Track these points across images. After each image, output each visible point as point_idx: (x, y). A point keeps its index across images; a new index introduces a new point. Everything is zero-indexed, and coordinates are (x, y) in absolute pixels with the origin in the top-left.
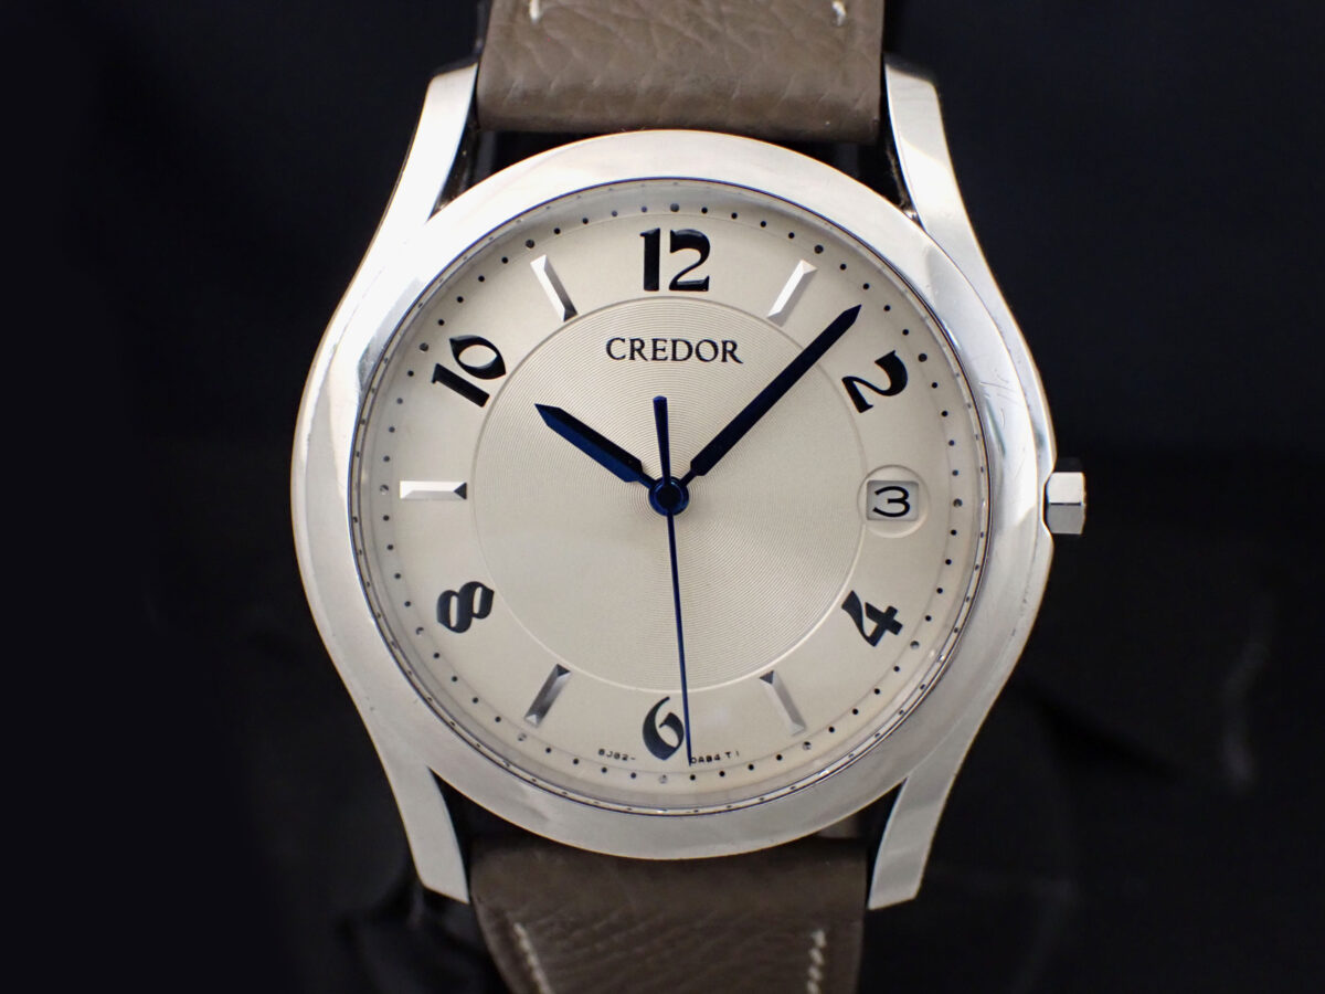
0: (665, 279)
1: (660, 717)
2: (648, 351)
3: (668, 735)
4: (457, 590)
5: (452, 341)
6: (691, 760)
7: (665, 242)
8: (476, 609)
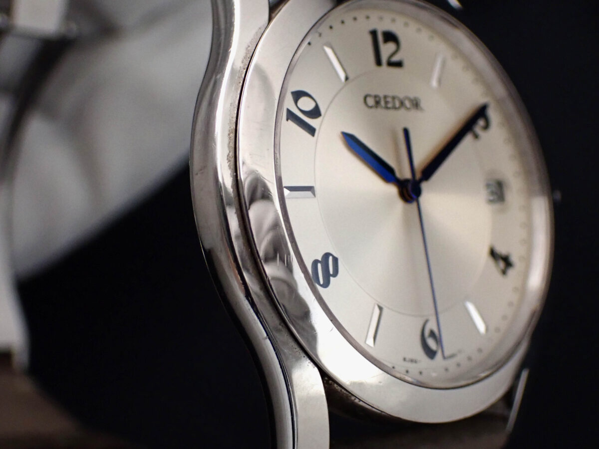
0: (384, 59)
1: (427, 333)
2: (383, 103)
3: (431, 343)
4: (320, 259)
5: (293, 93)
6: (444, 358)
7: (380, 38)
8: (331, 272)
